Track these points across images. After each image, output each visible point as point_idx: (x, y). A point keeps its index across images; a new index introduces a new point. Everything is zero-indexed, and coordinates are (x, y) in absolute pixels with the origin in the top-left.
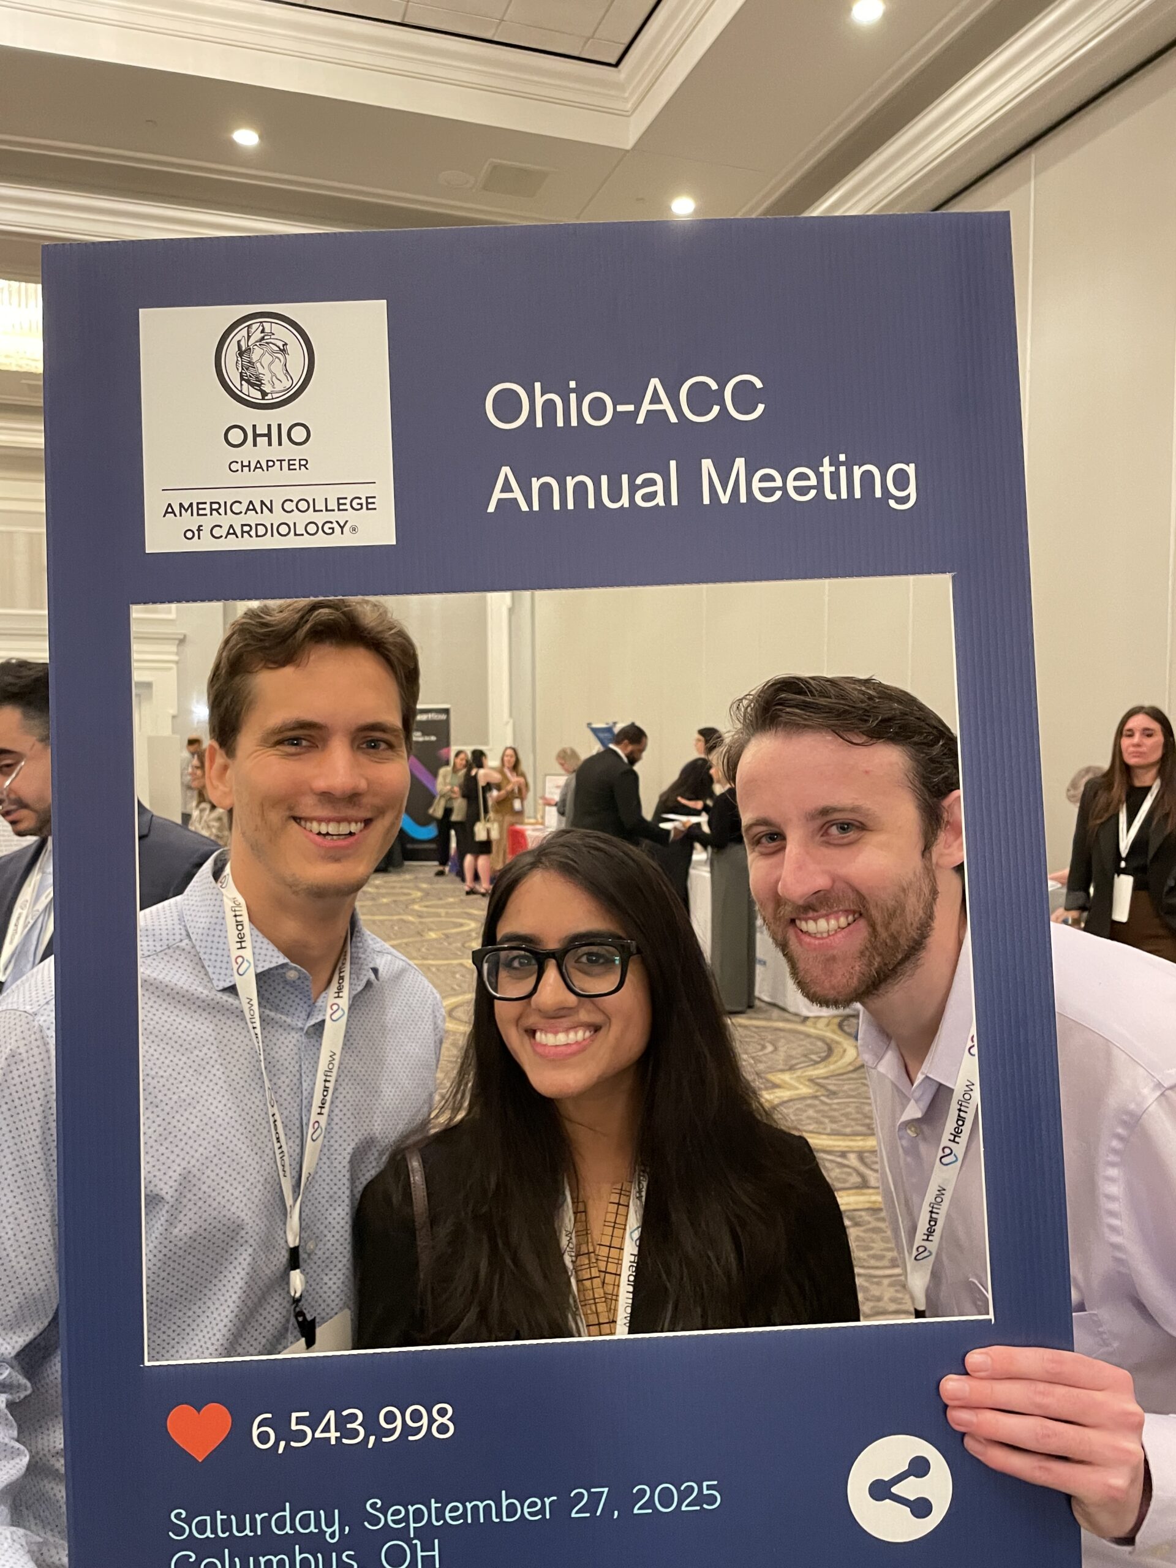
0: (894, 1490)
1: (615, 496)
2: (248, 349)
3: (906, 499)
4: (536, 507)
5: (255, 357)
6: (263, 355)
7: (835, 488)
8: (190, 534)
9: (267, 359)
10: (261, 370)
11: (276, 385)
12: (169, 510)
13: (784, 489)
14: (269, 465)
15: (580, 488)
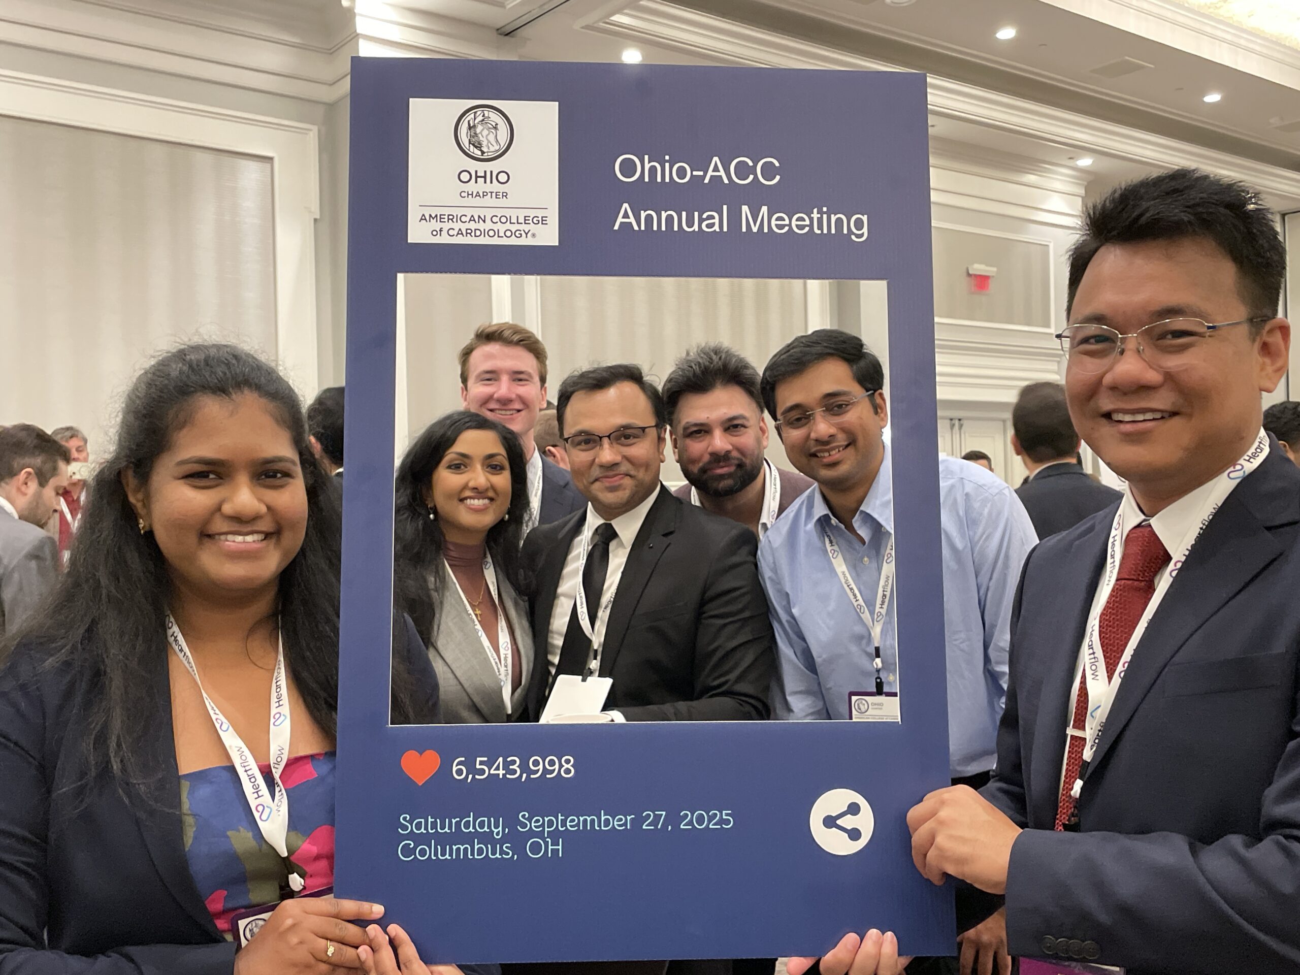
0: (839, 822)
1: (690, 223)
2: (474, 126)
3: (862, 235)
4: (643, 228)
5: (478, 131)
6: (483, 130)
7: (820, 227)
8: (434, 233)
9: (485, 132)
10: (481, 138)
11: (491, 148)
12: (423, 218)
13: (790, 225)
14: (485, 194)
15: (670, 219)
